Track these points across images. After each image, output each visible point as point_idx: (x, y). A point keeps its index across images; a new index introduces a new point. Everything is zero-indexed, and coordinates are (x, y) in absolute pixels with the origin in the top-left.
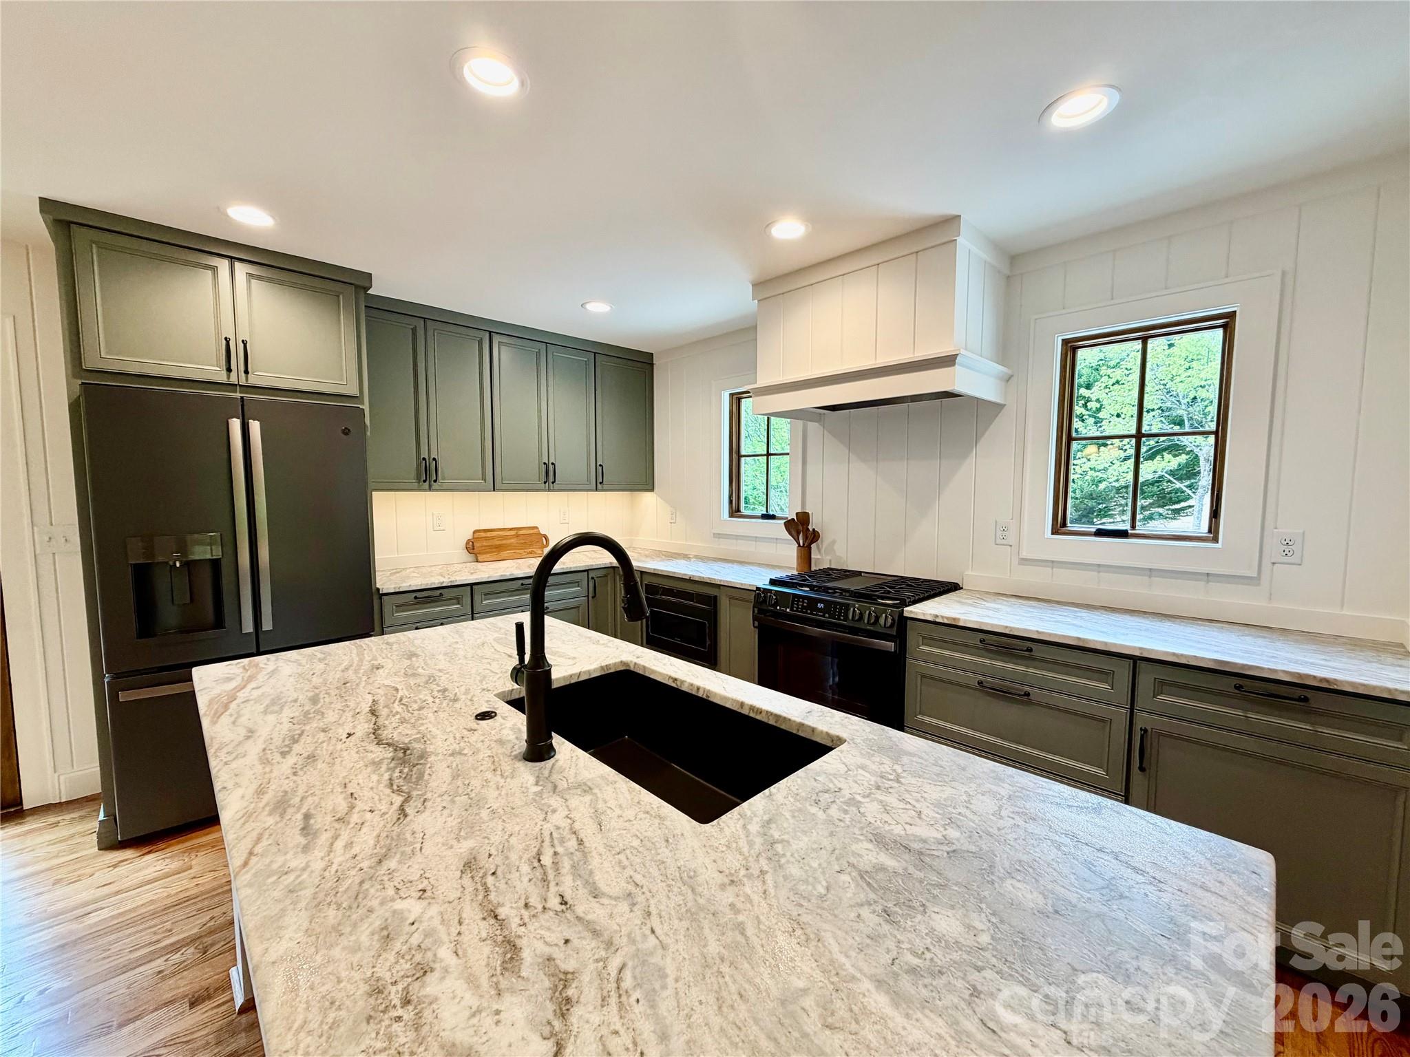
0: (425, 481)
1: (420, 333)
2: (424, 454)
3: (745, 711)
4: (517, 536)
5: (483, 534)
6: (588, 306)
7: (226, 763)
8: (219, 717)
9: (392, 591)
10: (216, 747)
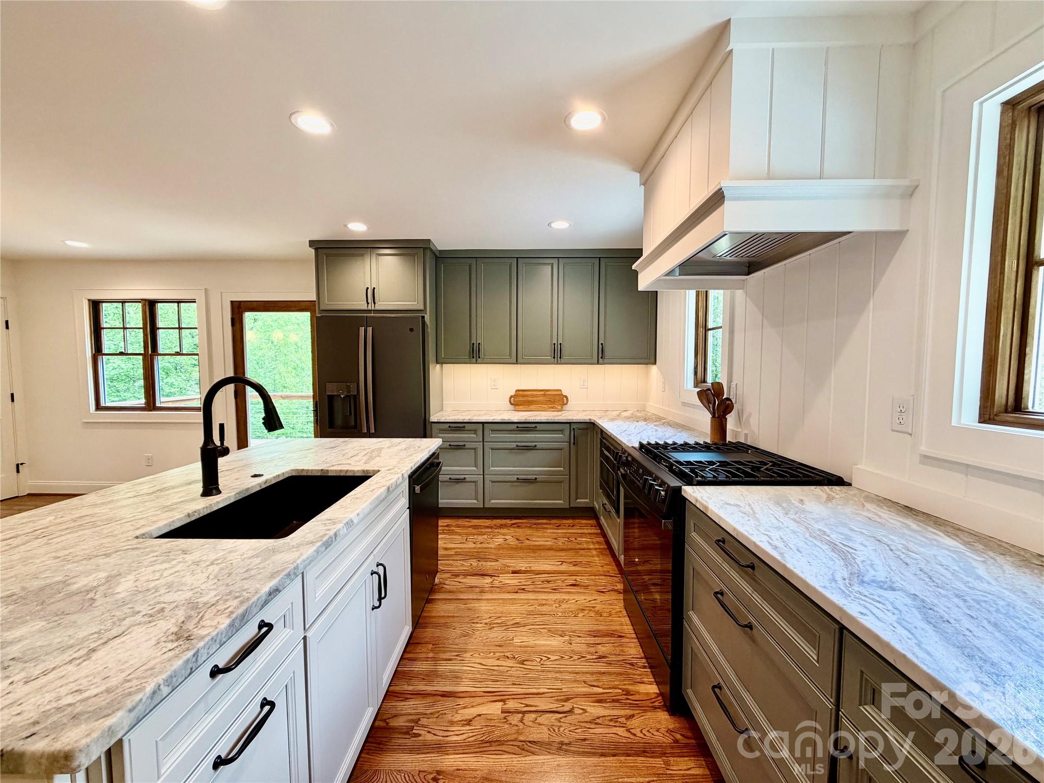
0: (473, 357)
1: (474, 267)
2: (474, 341)
4: (544, 395)
5: (521, 393)
6: (553, 225)
9: (436, 421)
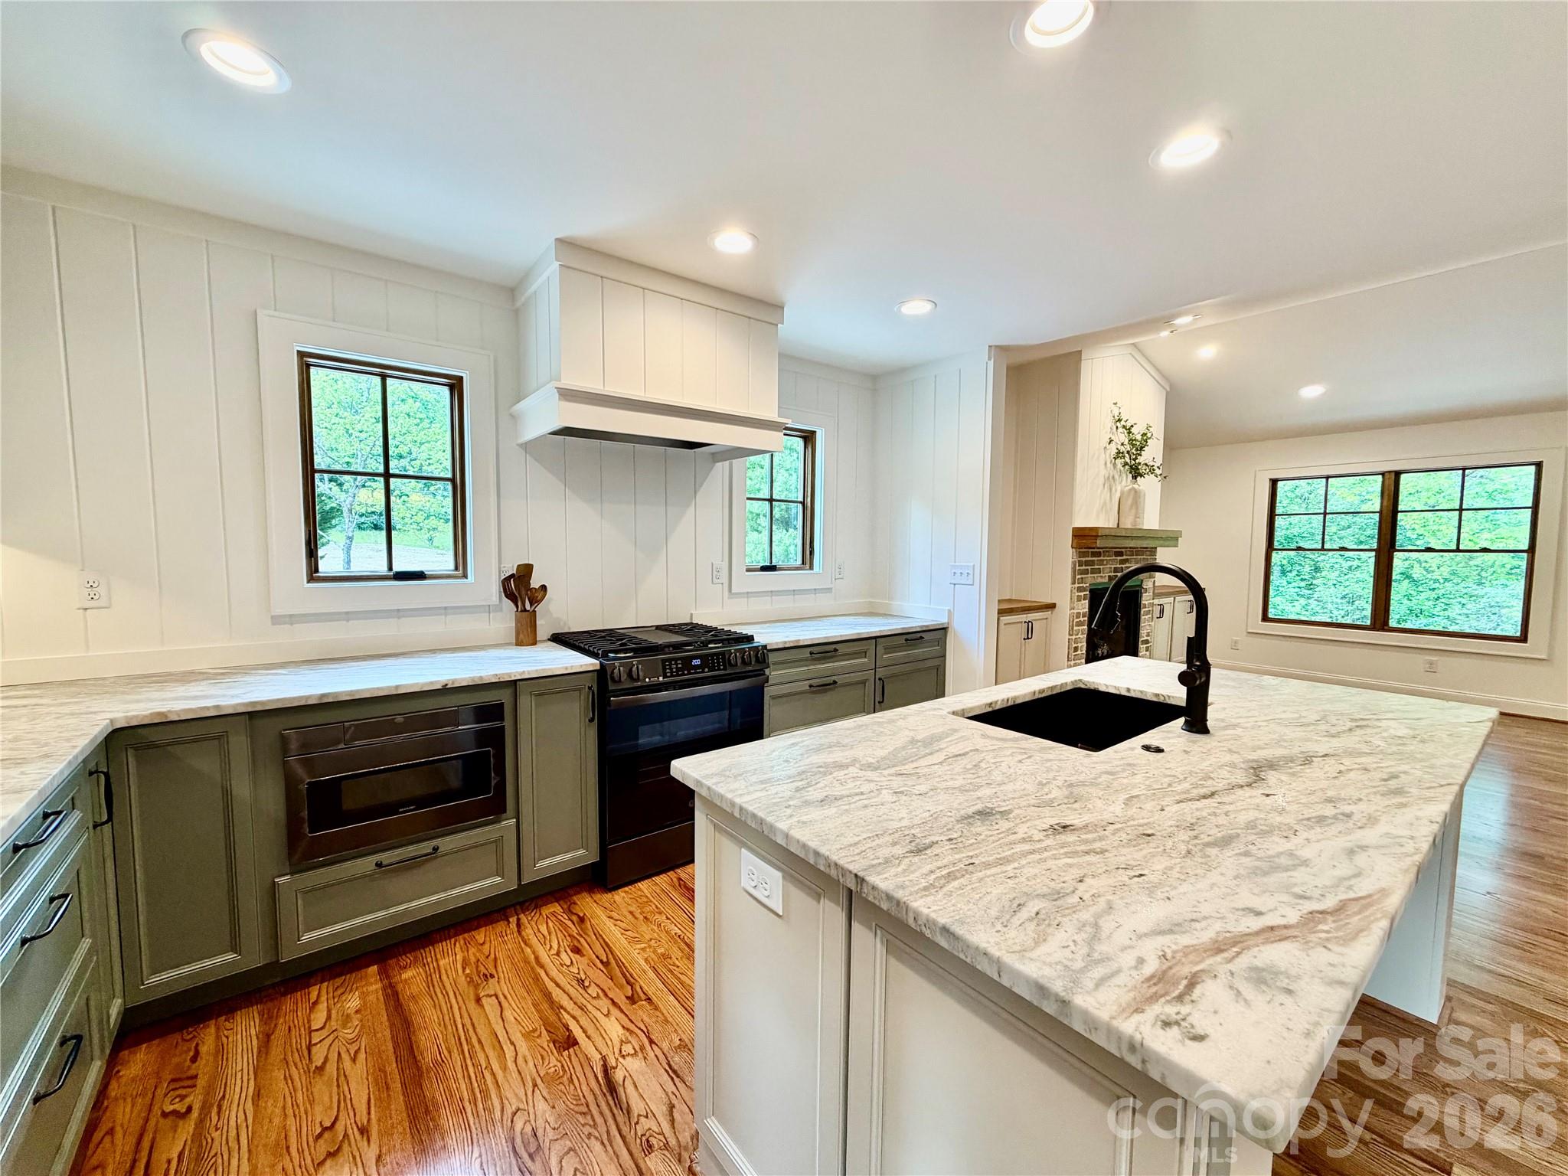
3: (1037, 696)
7: (1412, 838)
8: (1370, 896)
10: (1410, 858)
